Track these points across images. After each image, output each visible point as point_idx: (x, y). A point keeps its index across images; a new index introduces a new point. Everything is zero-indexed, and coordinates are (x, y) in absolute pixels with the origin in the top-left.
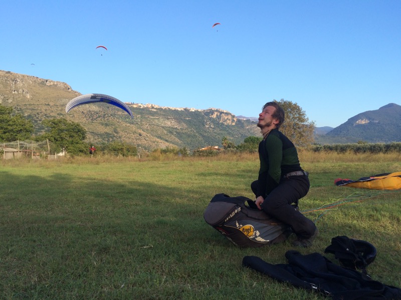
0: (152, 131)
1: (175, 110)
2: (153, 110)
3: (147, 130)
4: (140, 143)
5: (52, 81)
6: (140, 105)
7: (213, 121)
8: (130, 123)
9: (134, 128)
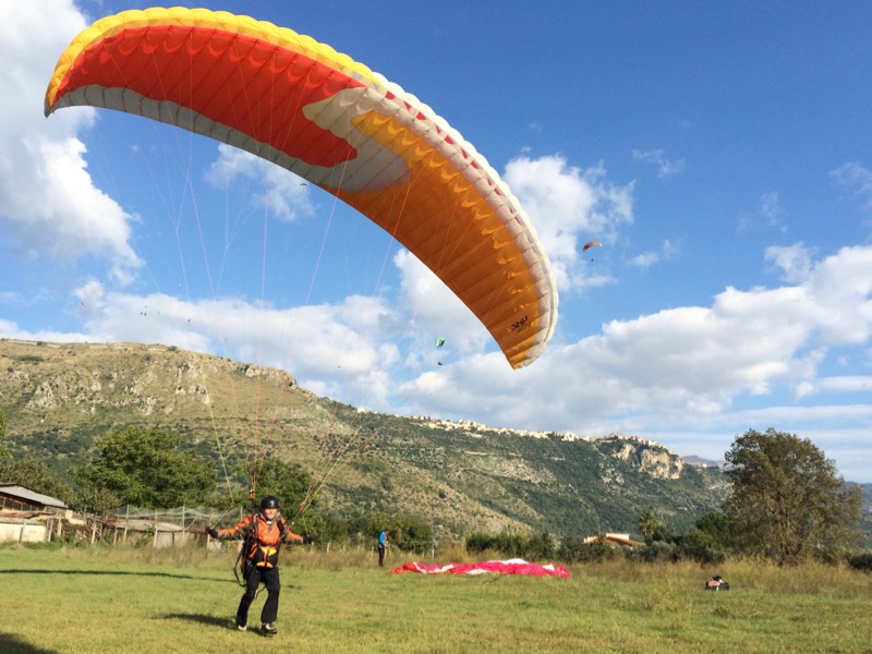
0: (471, 486)
2: (474, 435)
3: (459, 484)
4: (441, 515)
5: (258, 368)
6: (444, 423)
7: (622, 467)
8: (420, 466)
9: (427, 477)
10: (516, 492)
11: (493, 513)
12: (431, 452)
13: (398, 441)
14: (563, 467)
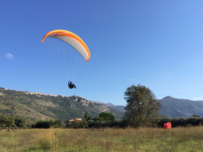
0: (37, 109)
1: (52, 96)
3: (34, 108)
6: (30, 93)
7: (75, 103)
8: (23, 104)
10: (49, 110)
12: (27, 100)
13: (17, 97)
14: (61, 104)
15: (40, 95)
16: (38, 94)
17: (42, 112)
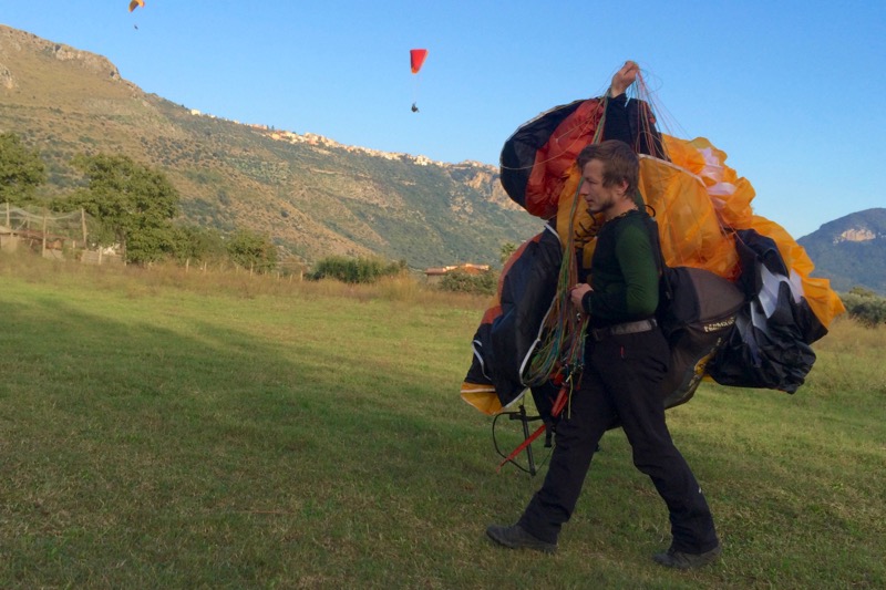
0: (314, 206)
1: (377, 158)
2: (320, 151)
3: (303, 202)
5: (71, 49)
6: (289, 135)
7: (473, 196)
8: (261, 180)
9: (269, 193)
10: (362, 215)
11: (337, 236)
12: (274, 167)
13: (237, 151)
14: (413, 193)
15: (329, 149)
16: (321, 145)
17: (335, 225)
